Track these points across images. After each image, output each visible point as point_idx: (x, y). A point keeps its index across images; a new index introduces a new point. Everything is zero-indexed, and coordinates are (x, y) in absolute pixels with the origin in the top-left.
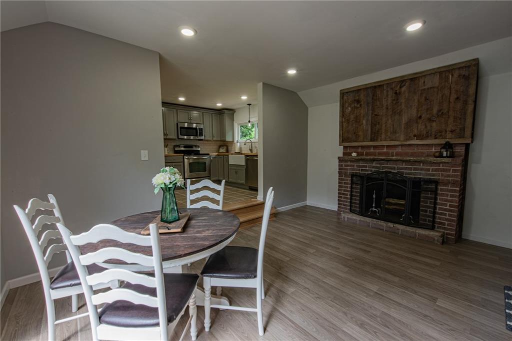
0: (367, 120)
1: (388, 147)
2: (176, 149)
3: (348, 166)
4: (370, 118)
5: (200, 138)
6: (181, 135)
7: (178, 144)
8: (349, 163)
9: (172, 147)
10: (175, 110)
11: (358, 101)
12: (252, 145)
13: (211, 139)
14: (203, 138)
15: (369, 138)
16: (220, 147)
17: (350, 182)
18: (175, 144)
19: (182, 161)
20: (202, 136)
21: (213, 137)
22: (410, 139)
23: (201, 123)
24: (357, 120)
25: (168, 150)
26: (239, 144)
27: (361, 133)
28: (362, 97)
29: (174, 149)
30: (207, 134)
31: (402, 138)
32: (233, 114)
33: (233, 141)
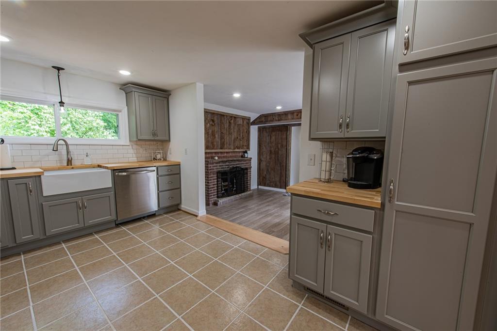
0: (218, 135)
1: (227, 152)
3: (214, 166)
4: (219, 134)
8: (215, 165)
11: (213, 121)
12: (68, 149)
15: (219, 147)
17: (216, 178)
22: (234, 149)
24: (213, 135)
27: (215, 143)
28: (215, 119)
31: (232, 148)
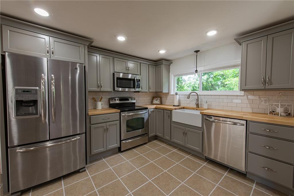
2: (111, 102)
5: (137, 90)
6: (117, 87)
7: (113, 97)
9: (107, 100)
10: (111, 58)
12: (198, 98)
13: (147, 91)
14: (140, 90)
16: (153, 98)
18: (110, 97)
19: (119, 119)
20: (140, 88)
21: (149, 88)
23: (139, 73)
25: (102, 104)
26: (178, 96)
29: (109, 102)
30: (144, 86)
32: (170, 65)
33: (169, 93)
